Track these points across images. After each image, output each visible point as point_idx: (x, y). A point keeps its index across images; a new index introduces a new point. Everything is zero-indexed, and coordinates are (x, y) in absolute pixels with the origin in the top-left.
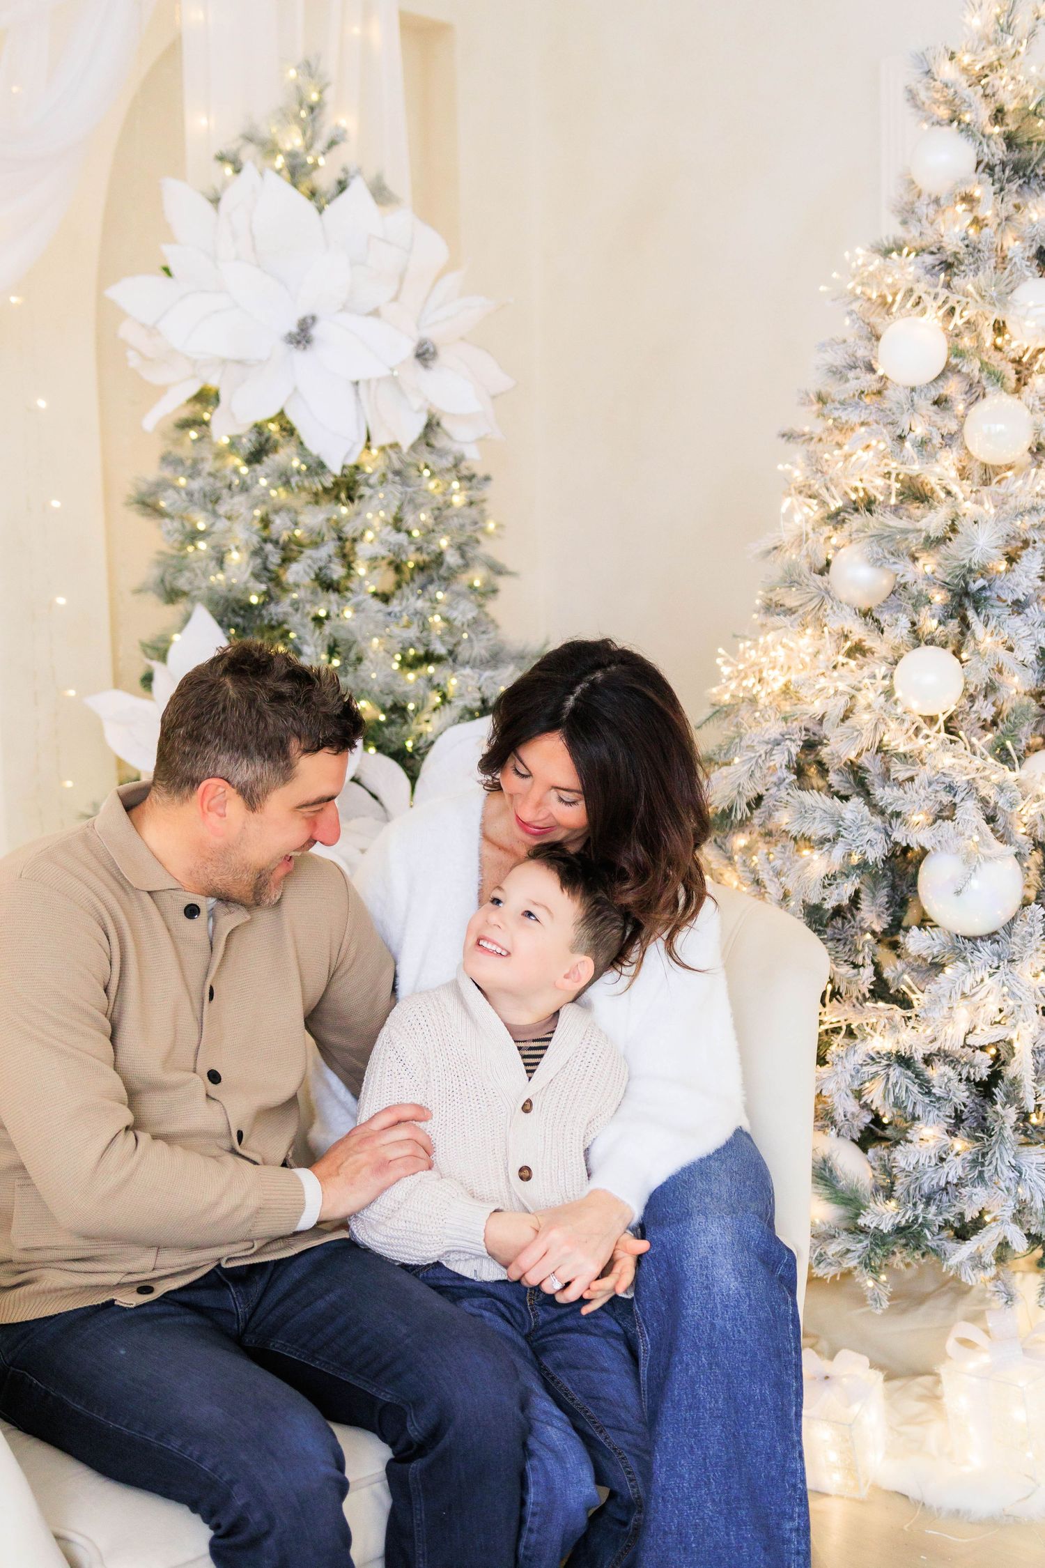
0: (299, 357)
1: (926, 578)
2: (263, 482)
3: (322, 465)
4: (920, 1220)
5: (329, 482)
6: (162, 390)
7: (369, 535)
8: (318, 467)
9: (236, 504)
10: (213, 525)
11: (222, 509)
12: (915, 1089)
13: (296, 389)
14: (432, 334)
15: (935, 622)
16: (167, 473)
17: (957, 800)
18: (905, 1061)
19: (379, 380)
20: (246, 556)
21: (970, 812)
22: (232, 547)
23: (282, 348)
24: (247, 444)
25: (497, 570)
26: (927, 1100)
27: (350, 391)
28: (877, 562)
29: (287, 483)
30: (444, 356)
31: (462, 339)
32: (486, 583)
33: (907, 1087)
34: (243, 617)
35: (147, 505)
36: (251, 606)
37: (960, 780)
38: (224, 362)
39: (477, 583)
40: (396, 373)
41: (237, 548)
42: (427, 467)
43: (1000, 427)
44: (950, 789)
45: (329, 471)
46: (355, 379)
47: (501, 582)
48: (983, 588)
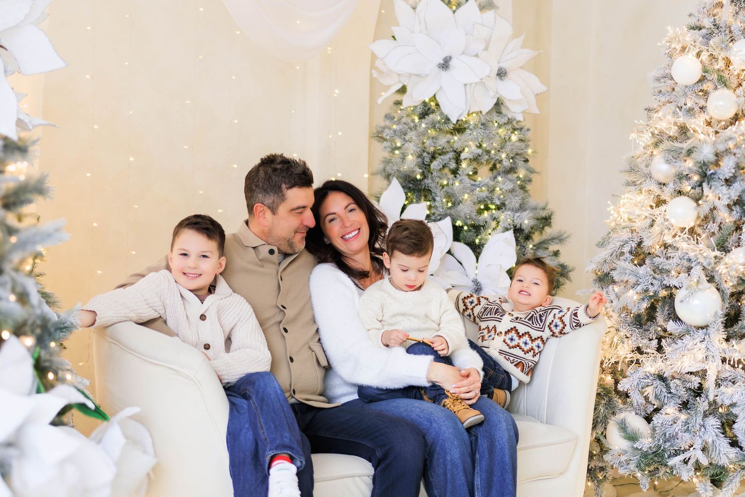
0: (444, 74)
1: (690, 169)
2: (423, 125)
3: (449, 120)
4: (662, 448)
5: (451, 126)
6: (389, 87)
7: (467, 150)
9: (412, 135)
10: (403, 145)
11: (407, 137)
12: (664, 390)
13: (441, 87)
14: (504, 65)
15: (689, 188)
16: (388, 123)
17: (693, 265)
18: (661, 378)
19: (476, 83)
20: (415, 157)
21: (697, 271)
22: (410, 154)
23: (437, 69)
24: (419, 110)
25: (532, 171)
26: (669, 395)
27: (463, 87)
28: (668, 162)
29: (434, 127)
30: (511, 75)
31: (521, 67)
32: (525, 176)
33: (661, 390)
34: (413, 184)
35: (379, 136)
36: (416, 179)
37: (692, 255)
38: (411, 75)
39: (521, 176)
40: (483, 81)
41: (411, 154)
42: (496, 122)
43: (721, 103)
44: (689, 260)
45: (451, 122)
46: (465, 83)
47: (532, 176)
48: (712, 174)
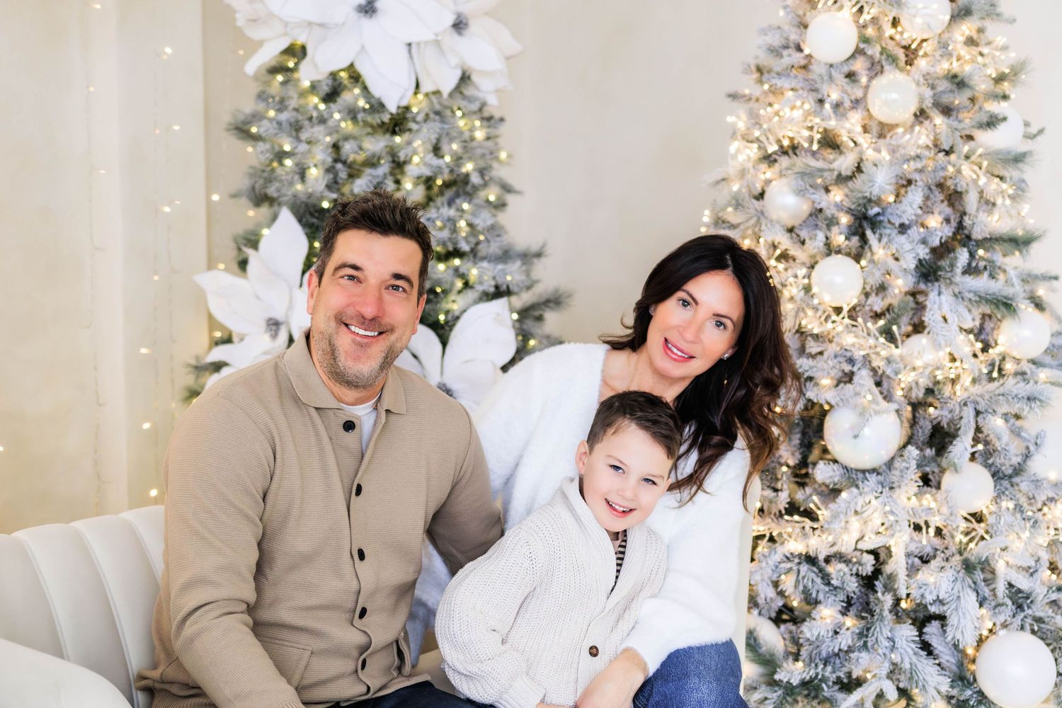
0: (366, 23)
1: (836, 205)
2: (337, 116)
3: (382, 105)
4: (820, 677)
5: (386, 118)
6: (260, 44)
7: (416, 159)
8: (378, 107)
9: (318, 131)
10: (296, 147)
11: (304, 136)
12: (819, 581)
13: (363, 47)
14: (465, 9)
15: (842, 238)
16: (261, 106)
17: (855, 369)
18: (810, 560)
19: (426, 43)
20: (322, 171)
21: (864, 378)
22: (311, 165)
23: (354, 15)
24: (325, 89)
25: (507, 188)
26: (827, 589)
27: (404, 50)
28: (800, 192)
29: (354, 119)
30: (474, 27)
31: (486, 14)
32: (498, 198)
33: (812, 579)
34: (318, 218)
35: (242, 130)
36: (323, 210)
37: (858, 354)
38: (310, 24)
39: (492, 198)
40: (440, 38)
41: (315, 166)
42: (459, 109)
43: (894, 96)
44: (851, 361)
45: (387, 110)
46: (409, 41)
47: (510, 199)
48: (878, 214)
